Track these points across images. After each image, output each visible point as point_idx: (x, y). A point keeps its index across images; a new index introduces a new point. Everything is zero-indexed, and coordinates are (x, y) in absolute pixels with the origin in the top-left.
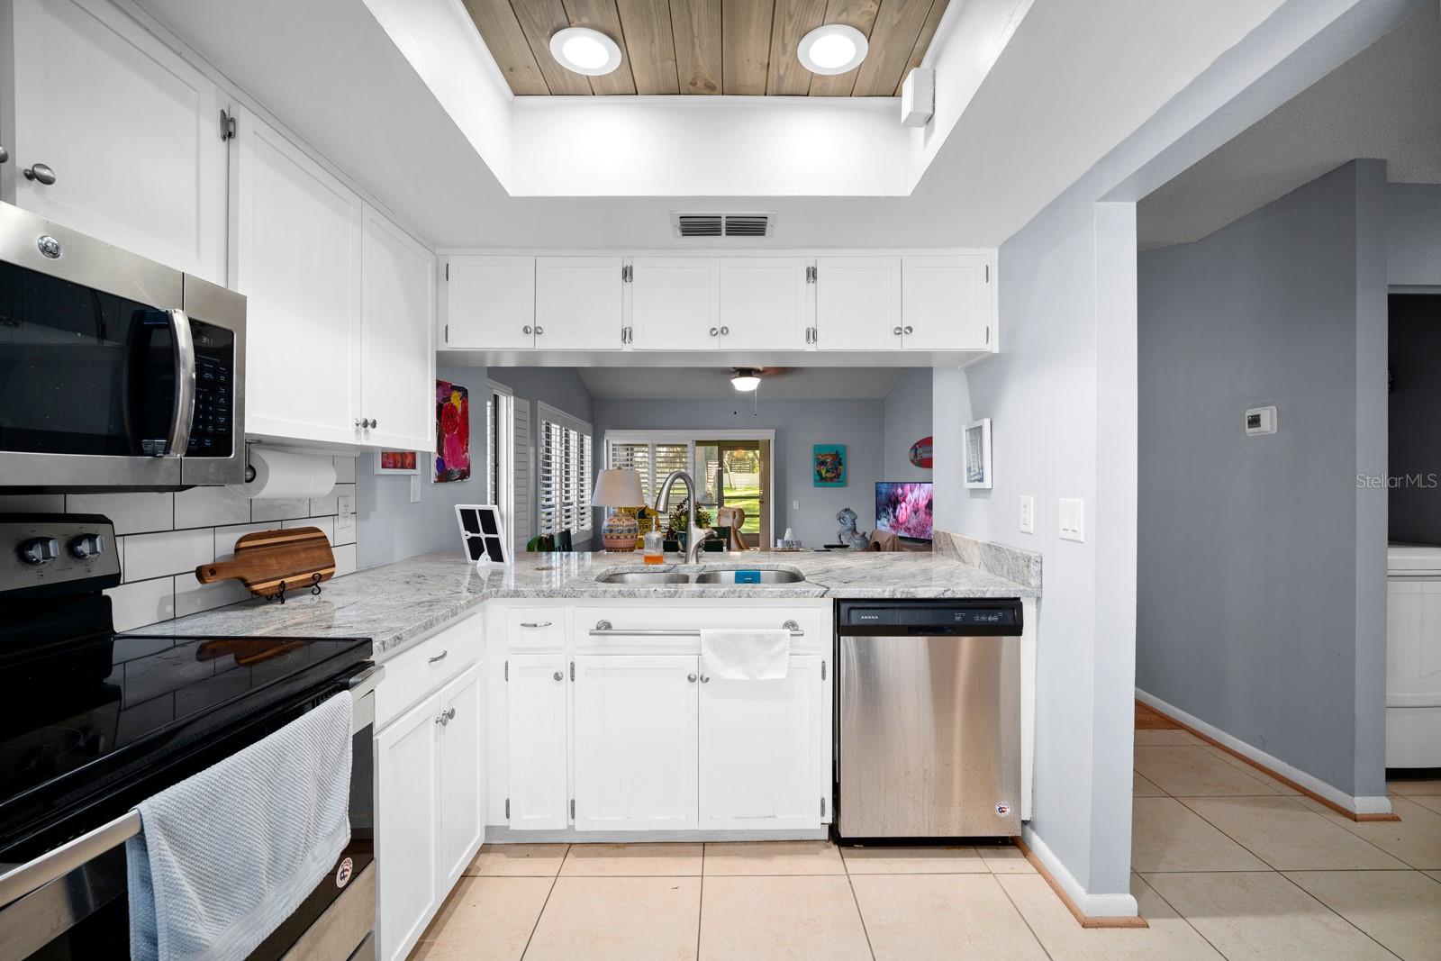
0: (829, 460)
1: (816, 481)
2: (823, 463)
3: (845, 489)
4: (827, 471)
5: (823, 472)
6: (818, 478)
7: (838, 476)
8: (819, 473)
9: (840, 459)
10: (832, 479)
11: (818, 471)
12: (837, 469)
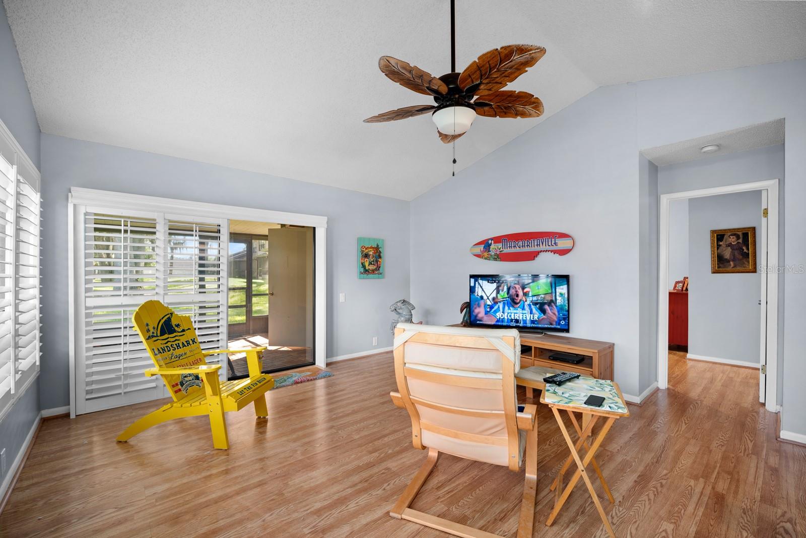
0: (371, 253)
1: (361, 273)
2: (366, 256)
3: (382, 280)
4: (370, 264)
5: (367, 264)
6: (362, 270)
7: (378, 268)
8: (364, 266)
9: (380, 252)
10: (373, 271)
11: (362, 264)
12: (377, 261)
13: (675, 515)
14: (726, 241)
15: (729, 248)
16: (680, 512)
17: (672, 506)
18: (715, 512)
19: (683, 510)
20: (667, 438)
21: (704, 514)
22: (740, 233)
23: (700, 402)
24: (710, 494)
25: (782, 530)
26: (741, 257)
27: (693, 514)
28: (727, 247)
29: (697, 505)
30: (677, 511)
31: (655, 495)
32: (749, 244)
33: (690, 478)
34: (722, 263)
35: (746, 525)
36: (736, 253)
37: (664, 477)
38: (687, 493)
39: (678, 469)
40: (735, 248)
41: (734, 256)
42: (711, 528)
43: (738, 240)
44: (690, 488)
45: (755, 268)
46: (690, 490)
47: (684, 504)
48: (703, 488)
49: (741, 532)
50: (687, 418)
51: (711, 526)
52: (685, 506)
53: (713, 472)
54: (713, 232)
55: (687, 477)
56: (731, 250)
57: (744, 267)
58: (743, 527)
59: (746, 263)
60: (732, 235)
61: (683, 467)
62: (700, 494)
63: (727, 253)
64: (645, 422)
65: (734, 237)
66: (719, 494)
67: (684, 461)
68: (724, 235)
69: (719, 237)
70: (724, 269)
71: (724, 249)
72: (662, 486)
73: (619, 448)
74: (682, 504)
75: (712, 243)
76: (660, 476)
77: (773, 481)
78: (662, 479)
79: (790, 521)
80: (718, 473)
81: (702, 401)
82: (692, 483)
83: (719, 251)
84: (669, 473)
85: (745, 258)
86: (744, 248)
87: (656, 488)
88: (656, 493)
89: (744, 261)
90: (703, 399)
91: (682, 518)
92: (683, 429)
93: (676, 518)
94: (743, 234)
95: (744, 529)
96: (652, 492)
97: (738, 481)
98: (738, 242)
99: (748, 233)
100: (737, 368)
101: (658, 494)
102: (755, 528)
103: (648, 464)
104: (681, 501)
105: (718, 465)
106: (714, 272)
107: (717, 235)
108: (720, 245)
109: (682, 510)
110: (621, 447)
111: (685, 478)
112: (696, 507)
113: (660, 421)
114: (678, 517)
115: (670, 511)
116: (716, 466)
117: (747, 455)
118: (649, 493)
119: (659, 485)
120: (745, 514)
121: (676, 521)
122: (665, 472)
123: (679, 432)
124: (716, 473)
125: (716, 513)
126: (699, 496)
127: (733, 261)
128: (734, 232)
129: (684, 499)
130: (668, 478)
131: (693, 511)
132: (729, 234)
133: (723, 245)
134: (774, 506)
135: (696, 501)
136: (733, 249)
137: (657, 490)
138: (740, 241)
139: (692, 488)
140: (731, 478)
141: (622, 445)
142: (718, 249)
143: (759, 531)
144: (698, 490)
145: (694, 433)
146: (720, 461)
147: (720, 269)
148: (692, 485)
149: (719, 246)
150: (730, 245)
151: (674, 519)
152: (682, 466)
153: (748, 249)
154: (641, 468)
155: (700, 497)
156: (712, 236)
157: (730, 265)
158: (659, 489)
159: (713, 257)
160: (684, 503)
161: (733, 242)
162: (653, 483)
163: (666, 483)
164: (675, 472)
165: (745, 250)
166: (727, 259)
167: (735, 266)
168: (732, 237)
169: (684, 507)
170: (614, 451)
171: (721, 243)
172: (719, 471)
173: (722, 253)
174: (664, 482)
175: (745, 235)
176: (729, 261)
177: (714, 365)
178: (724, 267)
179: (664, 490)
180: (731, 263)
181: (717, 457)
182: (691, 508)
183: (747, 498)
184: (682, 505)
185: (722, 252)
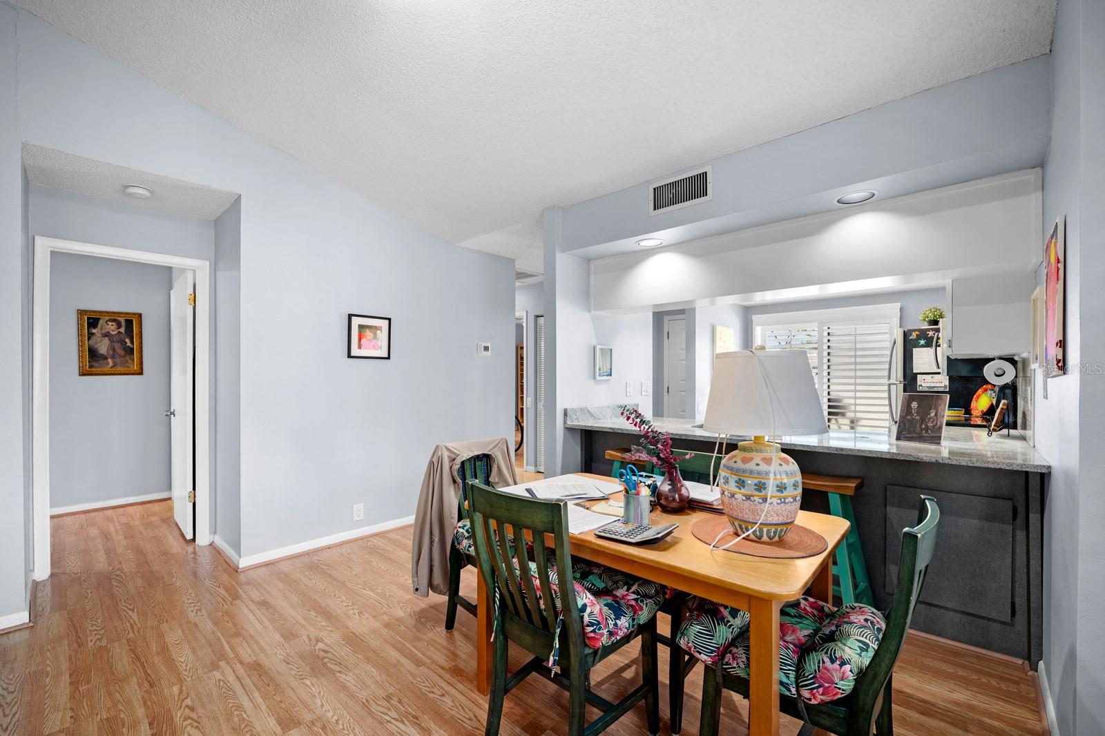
13: (243, 726)
14: (101, 329)
15: (107, 338)
16: (243, 718)
17: (229, 720)
18: (269, 685)
19: (243, 713)
20: (129, 645)
21: (264, 697)
22: (122, 320)
23: (118, 572)
24: (245, 671)
25: (322, 654)
26: (123, 353)
27: (256, 708)
28: (103, 336)
29: (248, 695)
30: (239, 720)
31: (197, 727)
32: (133, 336)
33: (210, 671)
34: (96, 361)
35: (301, 673)
36: (117, 346)
37: (182, 697)
38: (226, 691)
39: (186, 673)
40: (115, 339)
41: (114, 350)
42: (283, 705)
43: (119, 328)
44: (221, 682)
45: (141, 368)
46: (225, 685)
47: (237, 706)
48: (234, 671)
49: (304, 683)
50: (125, 602)
51: (281, 702)
52: (239, 707)
53: (222, 645)
54: (81, 313)
55: (206, 673)
56: (109, 342)
57: (127, 367)
58: (301, 677)
59: (130, 361)
60: (110, 320)
61: (189, 666)
62: (237, 680)
63: (103, 347)
64: (69, 644)
65: (113, 323)
66: (252, 664)
67: (181, 657)
68: (99, 319)
69: (91, 321)
70: (99, 370)
71: (99, 340)
72: (192, 709)
73: (70, 714)
74: (235, 708)
75: (80, 330)
76: (176, 699)
77: (274, 615)
78: (183, 700)
79: (318, 641)
80: (228, 643)
81: (121, 570)
82: (217, 675)
83: (90, 342)
84: (181, 686)
85: (129, 354)
86: (127, 340)
87: (189, 718)
88: (195, 724)
89: (127, 358)
90: (120, 566)
91: (251, 722)
92: (136, 620)
93: (247, 730)
94: (126, 320)
95: (304, 678)
96: (189, 728)
97: (252, 637)
98: (119, 332)
99: (132, 321)
100: (122, 509)
101: (199, 723)
102: (308, 669)
103: (143, 698)
104: (230, 705)
105: (219, 634)
106: (83, 373)
107: (88, 319)
108: (93, 334)
109: (242, 715)
110: (72, 709)
111: (205, 676)
112: (250, 698)
113: (92, 629)
114: (247, 725)
115: (233, 729)
116: (219, 637)
117: (231, 604)
118: (188, 732)
119: (187, 711)
120: (289, 664)
121: (250, 732)
122: (176, 689)
123: (135, 626)
124: (226, 645)
125: (271, 685)
126: (239, 683)
127: (113, 357)
128: (113, 317)
129: (231, 701)
130: (187, 693)
131: (251, 705)
132: (107, 318)
133: (97, 334)
134: (298, 637)
135: (243, 691)
136: (112, 341)
137: (193, 720)
138: (122, 330)
139: (223, 681)
140: (244, 639)
141: (69, 705)
142: (89, 339)
143: (312, 669)
144: (231, 678)
145: (156, 616)
146: (215, 629)
147: (93, 369)
148: (220, 678)
149: (90, 335)
150: (107, 335)
151: (247, 732)
152: (186, 666)
153: (132, 342)
154: (141, 712)
155: (241, 682)
156: (80, 319)
157: (108, 364)
158: (194, 715)
159: (80, 351)
160: (236, 704)
161: (113, 331)
162: (178, 716)
163: (192, 701)
164: (187, 680)
165: (129, 344)
166: (102, 355)
167: (115, 365)
168: (110, 323)
169: (241, 709)
170: (67, 725)
171: (94, 331)
172: (226, 640)
173: (96, 346)
174: (188, 702)
175: (129, 323)
176: (105, 358)
177: (88, 514)
178: (98, 367)
179: (201, 711)
180: (110, 360)
181: (208, 626)
182: (247, 704)
183: (275, 648)
184: (236, 710)
185: (97, 343)
